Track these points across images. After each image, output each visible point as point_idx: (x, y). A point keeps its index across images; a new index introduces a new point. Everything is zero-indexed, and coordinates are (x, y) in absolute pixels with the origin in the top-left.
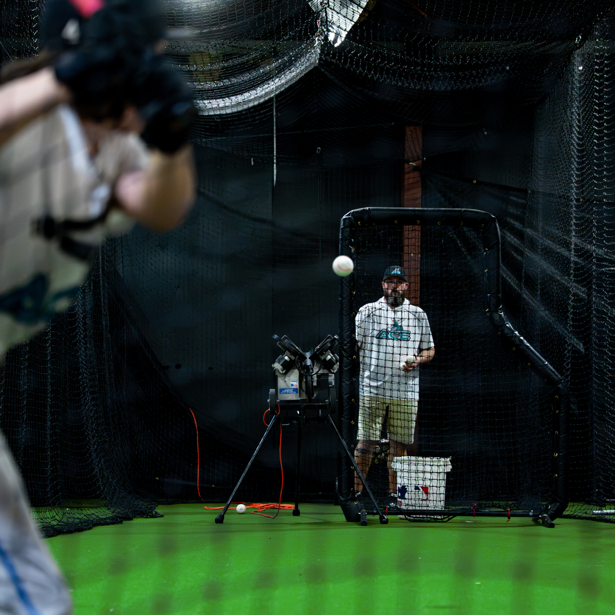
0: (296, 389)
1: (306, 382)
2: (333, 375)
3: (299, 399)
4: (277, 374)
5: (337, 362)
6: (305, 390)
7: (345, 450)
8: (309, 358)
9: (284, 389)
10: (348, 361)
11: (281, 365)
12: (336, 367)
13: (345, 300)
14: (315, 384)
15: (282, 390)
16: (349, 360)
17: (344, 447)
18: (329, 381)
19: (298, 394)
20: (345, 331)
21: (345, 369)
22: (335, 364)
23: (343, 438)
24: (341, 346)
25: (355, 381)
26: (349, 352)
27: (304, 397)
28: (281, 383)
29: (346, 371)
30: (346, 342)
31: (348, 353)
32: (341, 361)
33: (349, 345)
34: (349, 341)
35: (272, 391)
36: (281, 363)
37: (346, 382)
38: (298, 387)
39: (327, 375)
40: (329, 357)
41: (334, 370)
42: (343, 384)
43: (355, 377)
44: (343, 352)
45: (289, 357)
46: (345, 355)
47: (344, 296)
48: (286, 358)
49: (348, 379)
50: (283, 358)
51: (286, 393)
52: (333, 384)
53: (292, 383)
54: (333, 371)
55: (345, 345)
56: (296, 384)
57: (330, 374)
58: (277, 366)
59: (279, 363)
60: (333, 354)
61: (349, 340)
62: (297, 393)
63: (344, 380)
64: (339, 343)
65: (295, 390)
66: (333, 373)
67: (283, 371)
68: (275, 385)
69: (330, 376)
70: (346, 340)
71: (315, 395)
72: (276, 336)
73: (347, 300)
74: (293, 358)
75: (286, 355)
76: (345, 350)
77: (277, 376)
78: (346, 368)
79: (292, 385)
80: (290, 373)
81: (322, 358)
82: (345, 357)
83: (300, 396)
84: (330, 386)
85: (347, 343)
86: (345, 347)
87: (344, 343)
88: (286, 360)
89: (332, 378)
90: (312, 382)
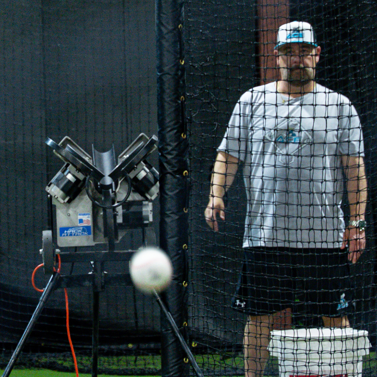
0: (87, 227)
1: (105, 216)
2: (151, 204)
3: (93, 244)
4: (54, 202)
5: (155, 183)
6: (103, 230)
7: (173, 332)
8: (110, 176)
9: (67, 229)
10: (175, 180)
11: (63, 189)
12: (155, 190)
13: (167, 75)
14: (120, 220)
15: (63, 230)
16: (175, 177)
17: (172, 327)
18: (144, 214)
19: (91, 236)
20: (169, 129)
21: (170, 194)
22: (153, 185)
23: (168, 310)
24: (162, 155)
25: (188, 214)
26: (176, 165)
27: (102, 240)
28: (62, 219)
29: (171, 197)
30: (170, 148)
31: (174, 167)
32: (162, 180)
33: (175, 153)
34: (176, 146)
35: (47, 234)
36: (62, 186)
37: (172, 215)
38: (91, 224)
39: (140, 204)
40: (143, 174)
41: (151, 196)
42: (168, 220)
43: (188, 207)
44: (165, 164)
45: (74, 176)
46: (170, 171)
47: (166, 69)
48: (70, 177)
49: (175, 211)
50: (65, 177)
51: (71, 235)
52: (151, 219)
53: (80, 217)
54: (149, 197)
55: (169, 153)
56: (88, 219)
57: (145, 203)
58: (54, 191)
59: (58, 186)
60: (150, 167)
61: (176, 143)
62: (89, 234)
63: (168, 213)
64: (160, 150)
65: (86, 229)
66: (151, 201)
67: (64, 199)
68: (51, 224)
69: (145, 205)
70: (170, 145)
71: (120, 238)
72: (50, 142)
73: (169, 77)
74: (81, 176)
75: (69, 172)
76: (169, 163)
77: (55, 206)
78: (171, 191)
79: (81, 221)
80: (77, 199)
81: (132, 175)
82: (169, 173)
83: (94, 239)
84: (146, 222)
85: (172, 150)
86: (169, 157)
87: (167, 149)
88: (69, 181)
89: (148, 210)
90: (115, 217)
